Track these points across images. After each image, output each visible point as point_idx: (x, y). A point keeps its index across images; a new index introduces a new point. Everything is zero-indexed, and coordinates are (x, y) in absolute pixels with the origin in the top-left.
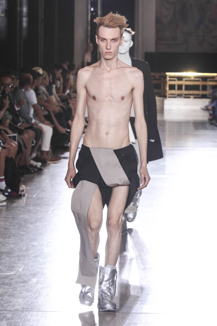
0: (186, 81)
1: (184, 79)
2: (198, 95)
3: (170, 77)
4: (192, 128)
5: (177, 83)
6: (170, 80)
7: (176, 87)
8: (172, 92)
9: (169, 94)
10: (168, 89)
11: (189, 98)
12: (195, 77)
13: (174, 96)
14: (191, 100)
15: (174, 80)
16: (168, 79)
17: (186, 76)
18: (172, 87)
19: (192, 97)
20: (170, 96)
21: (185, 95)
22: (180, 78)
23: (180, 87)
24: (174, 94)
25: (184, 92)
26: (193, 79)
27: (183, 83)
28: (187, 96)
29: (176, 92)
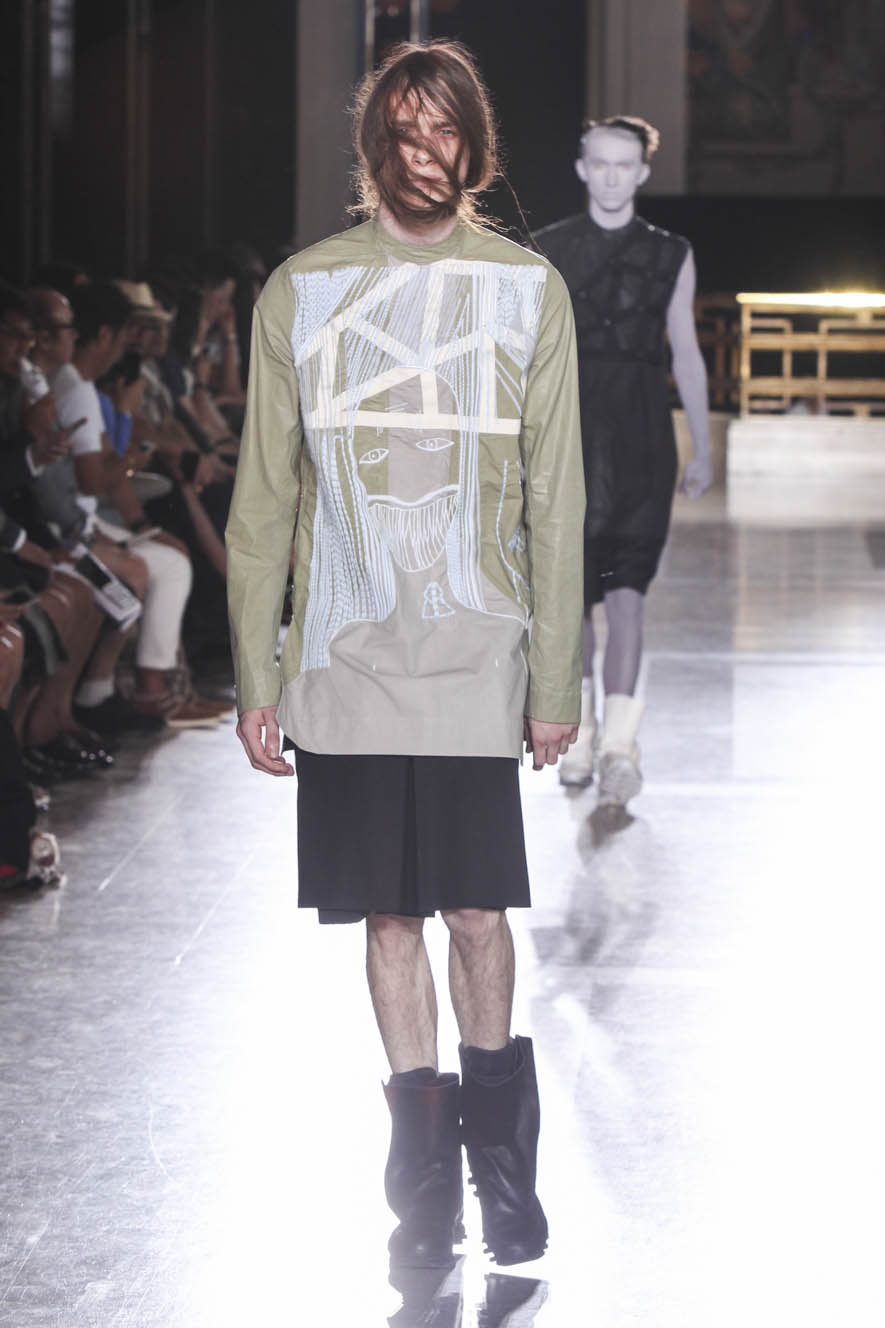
0: (832, 332)
1: (824, 325)
3: (755, 315)
4: (861, 558)
5: (790, 342)
6: (755, 330)
7: (787, 363)
8: (768, 385)
9: (753, 397)
10: (745, 370)
11: (849, 413)
12: (876, 316)
13: (773, 405)
14: (859, 426)
15: (779, 331)
16: (747, 322)
17: (836, 308)
18: (767, 363)
19: (862, 409)
20: (758, 405)
21: (831, 399)
22: (805, 322)
23: (804, 364)
24: (779, 398)
25: (822, 385)
26: (865, 321)
27: (819, 342)
28: (840, 407)
29: (785, 385)
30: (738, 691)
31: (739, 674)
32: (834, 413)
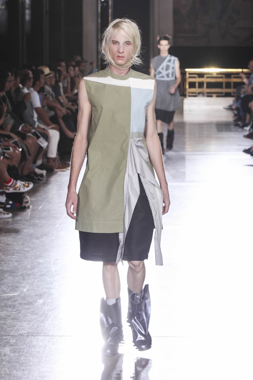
0: (207, 77)
1: (205, 76)
2: (222, 93)
3: (190, 74)
4: (215, 129)
5: (198, 80)
6: (189, 77)
7: (197, 85)
8: (193, 90)
9: (189, 93)
10: (187, 87)
11: (211, 96)
12: (218, 74)
13: (194, 94)
14: (214, 99)
15: (195, 77)
16: (188, 75)
17: (208, 72)
18: (192, 85)
19: (214, 95)
20: (190, 94)
21: (208, 93)
22: (201, 75)
23: (201, 85)
24: (195, 93)
25: (205, 90)
26: (215, 75)
27: (204, 80)
28: (209, 95)
29: (197, 90)
30: (187, 161)
31: (187, 157)
32: (208, 96)
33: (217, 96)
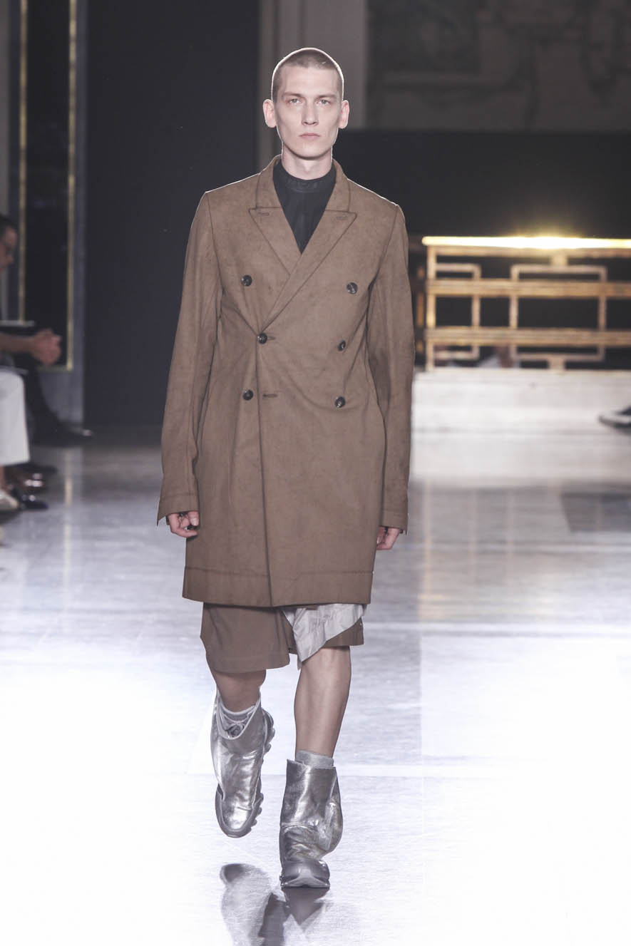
0: (524, 277)
1: (516, 270)
2: (591, 350)
3: (441, 259)
5: (479, 288)
6: (441, 275)
7: (477, 310)
8: (456, 334)
9: (437, 348)
10: (431, 319)
11: (543, 365)
12: (573, 261)
13: (461, 355)
14: (555, 378)
15: (468, 276)
16: (433, 267)
17: (528, 249)
18: (453, 311)
19: (557, 360)
20: (444, 355)
21: (522, 349)
22: (495, 266)
23: (495, 312)
24: (467, 348)
25: (514, 335)
26: (560, 266)
27: (511, 288)
28: (533, 359)
29: (475, 335)
30: (425, 663)
31: (425, 645)
32: (526, 365)
33: (570, 366)
